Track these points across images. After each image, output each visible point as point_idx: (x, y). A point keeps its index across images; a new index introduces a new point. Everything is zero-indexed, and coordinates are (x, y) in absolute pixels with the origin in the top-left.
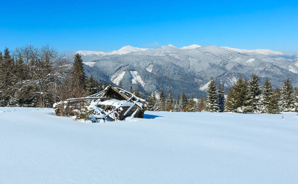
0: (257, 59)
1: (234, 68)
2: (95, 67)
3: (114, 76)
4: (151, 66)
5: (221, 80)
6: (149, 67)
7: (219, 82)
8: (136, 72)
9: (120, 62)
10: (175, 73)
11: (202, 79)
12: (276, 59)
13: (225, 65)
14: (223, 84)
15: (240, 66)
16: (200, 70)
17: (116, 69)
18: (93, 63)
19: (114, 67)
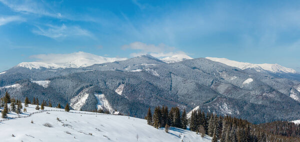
0: (255, 80)
1: (228, 91)
2: (50, 87)
3: (73, 100)
4: (122, 86)
5: (209, 107)
6: (119, 87)
7: (207, 109)
8: (102, 96)
9: (81, 81)
10: (152, 96)
11: (186, 105)
12: (279, 80)
13: (218, 85)
14: (212, 112)
15: (235, 88)
16: (184, 92)
17: (76, 90)
18: (48, 82)
19: (74, 88)
